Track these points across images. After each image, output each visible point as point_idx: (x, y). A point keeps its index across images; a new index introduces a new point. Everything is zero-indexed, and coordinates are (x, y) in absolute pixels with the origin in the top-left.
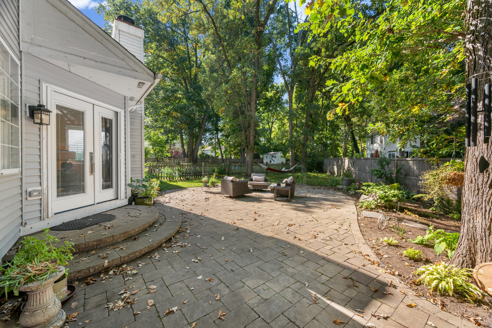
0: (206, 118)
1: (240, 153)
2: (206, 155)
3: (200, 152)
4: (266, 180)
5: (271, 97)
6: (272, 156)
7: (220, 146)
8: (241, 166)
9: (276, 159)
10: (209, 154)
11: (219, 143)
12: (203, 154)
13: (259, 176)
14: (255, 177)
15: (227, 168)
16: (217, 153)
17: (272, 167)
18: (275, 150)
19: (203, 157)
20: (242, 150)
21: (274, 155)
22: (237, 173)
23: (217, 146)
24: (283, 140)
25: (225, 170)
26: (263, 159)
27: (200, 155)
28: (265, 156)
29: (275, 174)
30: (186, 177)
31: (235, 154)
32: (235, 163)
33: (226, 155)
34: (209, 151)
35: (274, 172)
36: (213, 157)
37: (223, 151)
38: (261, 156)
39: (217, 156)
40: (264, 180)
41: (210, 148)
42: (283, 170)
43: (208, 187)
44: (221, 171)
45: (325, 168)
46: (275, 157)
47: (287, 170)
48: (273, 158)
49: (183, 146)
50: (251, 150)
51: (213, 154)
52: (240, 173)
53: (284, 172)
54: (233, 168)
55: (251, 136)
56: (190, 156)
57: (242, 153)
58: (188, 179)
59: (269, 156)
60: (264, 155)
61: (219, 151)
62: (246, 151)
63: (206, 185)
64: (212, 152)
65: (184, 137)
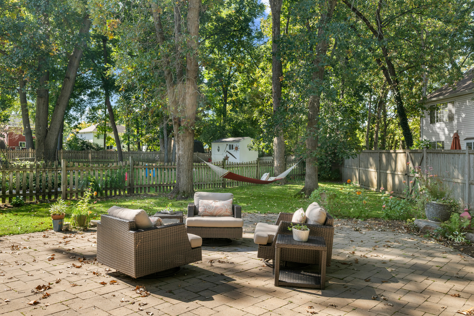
0: (79, 55)
1: (159, 141)
2: (84, 143)
3: (68, 137)
4: (236, 212)
5: (230, 16)
6: (231, 147)
7: (114, 125)
8: (161, 168)
9: (238, 152)
10: (91, 141)
11: (112, 116)
12: (76, 139)
13: (215, 199)
14: (206, 202)
15: (126, 174)
16: (109, 139)
17: (236, 171)
18: (236, 134)
19: (77, 148)
20: (165, 132)
21: (235, 145)
22: (153, 186)
23: (109, 124)
24: (252, 112)
25: (122, 179)
26: (210, 153)
27: (70, 144)
28: (215, 146)
29: (242, 188)
30: (14, 200)
31: (150, 141)
32: (149, 161)
33: (128, 144)
34: (92, 135)
35: (241, 183)
36: (98, 149)
37: (121, 134)
38: (206, 147)
39: (108, 145)
40: (230, 210)
41: (92, 127)
42: (264, 178)
43: (67, 231)
44: (112, 181)
45: (346, 171)
46: (237, 149)
47: (272, 179)
48: (231, 151)
49: (26, 122)
50: (187, 129)
51: (100, 142)
52: (160, 185)
53: (266, 182)
54: (142, 173)
55: (188, 97)
56: (39, 145)
57: (166, 139)
58: (18, 205)
59: (223, 147)
60: (213, 144)
61: (112, 135)
62: (175, 131)
63: (61, 225)
64: (98, 137)
65: (30, 102)
